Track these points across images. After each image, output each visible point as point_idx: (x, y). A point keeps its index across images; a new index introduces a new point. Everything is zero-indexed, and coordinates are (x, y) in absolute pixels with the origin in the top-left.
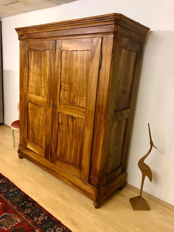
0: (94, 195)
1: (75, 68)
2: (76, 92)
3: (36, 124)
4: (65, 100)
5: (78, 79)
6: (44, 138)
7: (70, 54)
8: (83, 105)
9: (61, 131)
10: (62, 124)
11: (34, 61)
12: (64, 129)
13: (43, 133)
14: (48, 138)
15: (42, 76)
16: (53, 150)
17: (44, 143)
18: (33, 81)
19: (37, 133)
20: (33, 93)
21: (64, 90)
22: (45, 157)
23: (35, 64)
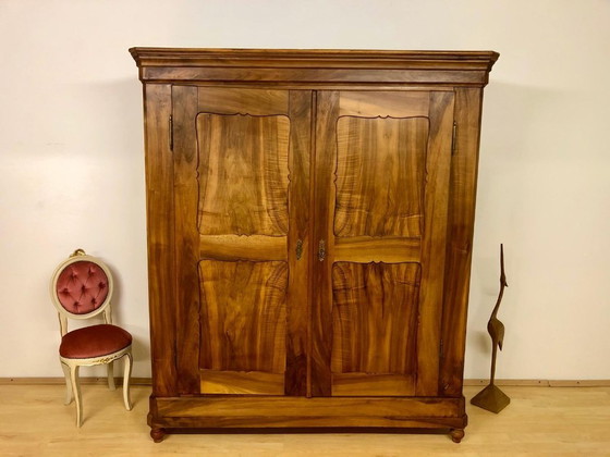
1: (382, 156)
2: (388, 208)
3: (239, 314)
5: (395, 180)
6: (279, 342)
7: (367, 125)
8: (410, 233)
9: (343, 307)
10: (346, 289)
11: (221, 142)
12: (352, 300)
13: (275, 332)
14: (296, 340)
15: (263, 183)
16: (320, 362)
17: (280, 359)
18: (219, 198)
19: (247, 339)
20: (224, 232)
21: (350, 208)
22: (288, 393)
23: (228, 150)
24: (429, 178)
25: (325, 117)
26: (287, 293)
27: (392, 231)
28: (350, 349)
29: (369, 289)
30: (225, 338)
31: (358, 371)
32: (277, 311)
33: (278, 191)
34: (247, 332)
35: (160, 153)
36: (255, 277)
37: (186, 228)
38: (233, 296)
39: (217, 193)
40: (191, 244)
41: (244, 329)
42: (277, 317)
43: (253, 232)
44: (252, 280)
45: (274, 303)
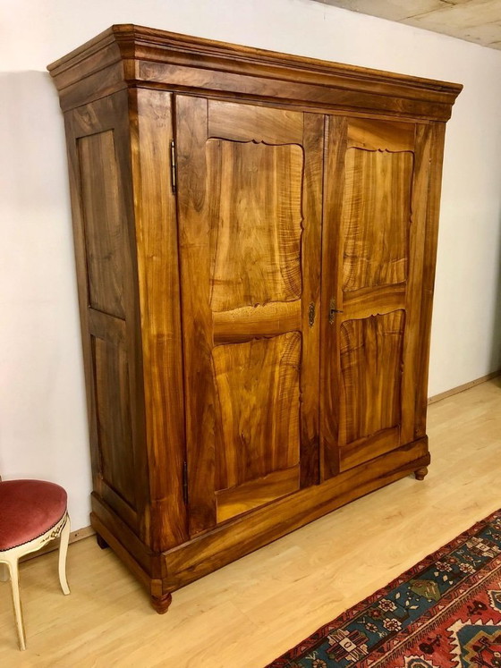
1: (380, 194)
2: (383, 253)
4: (357, 283)
5: (389, 221)
7: (369, 159)
8: (398, 278)
10: (350, 351)
11: (233, 181)
12: (354, 362)
13: (289, 419)
14: (310, 421)
15: (276, 234)
16: (330, 440)
17: (294, 448)
18: (231, 259)
19: (262, 436)
20: (237, 305)
21: (354, 258)
22: (303, 487)
23: (240, 192)
24: (413, 218)
25: (336, 148)
26: (300, 368)
27: (385, 279)
28: (352, 417)
29: (367, 346)
30: (240, 442)
31: (359, 438)
32: (291, 392)
33: (291, 243)
34: (263, 427)
35: (159, 198)
36: (269, 358)
37: (197, 306)
38: (247, 387)
39: (229, 252)
40: (203, 327)
41: (259, 425)
42: (290, 401)
43: (267, 301)
44: (266, 361)
45: (288, 384)
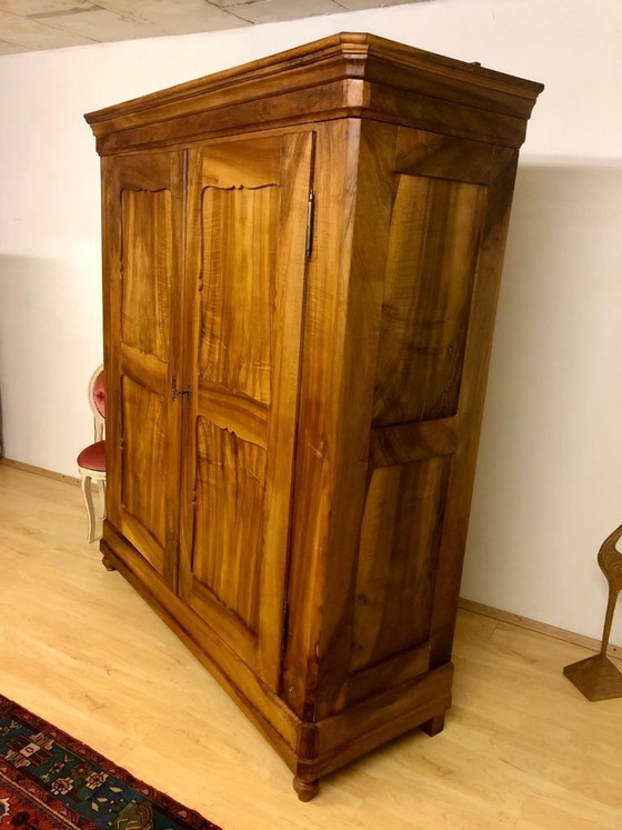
0: (293, 745)
1: (238, 254)
2: (242, 345)
3: (142, 455)
4: (215, 373)
7: (227, 201)
9: (205, 485)
10: (209, 461)
11: (134, 228)
12: (212, 480)
15: (157, 284)
18: (133, 300)
19: (146, 488)
20: (135, 345)
21: (212, 336)
22: (165, 578)
23: (138, 239)
25: (193, 190)
27: (246, 386)
29: (226, 471)
30: (135, 477)
31: (213, 591)
33: (166, 299)
34: (147, 477)
36: (151, 411)
38: (139, 428)
39: (133, 292)
40: (118, 353)
41: (145, 473)
43: (151, 350)
44: (149, 414)
45: (161, 452)
